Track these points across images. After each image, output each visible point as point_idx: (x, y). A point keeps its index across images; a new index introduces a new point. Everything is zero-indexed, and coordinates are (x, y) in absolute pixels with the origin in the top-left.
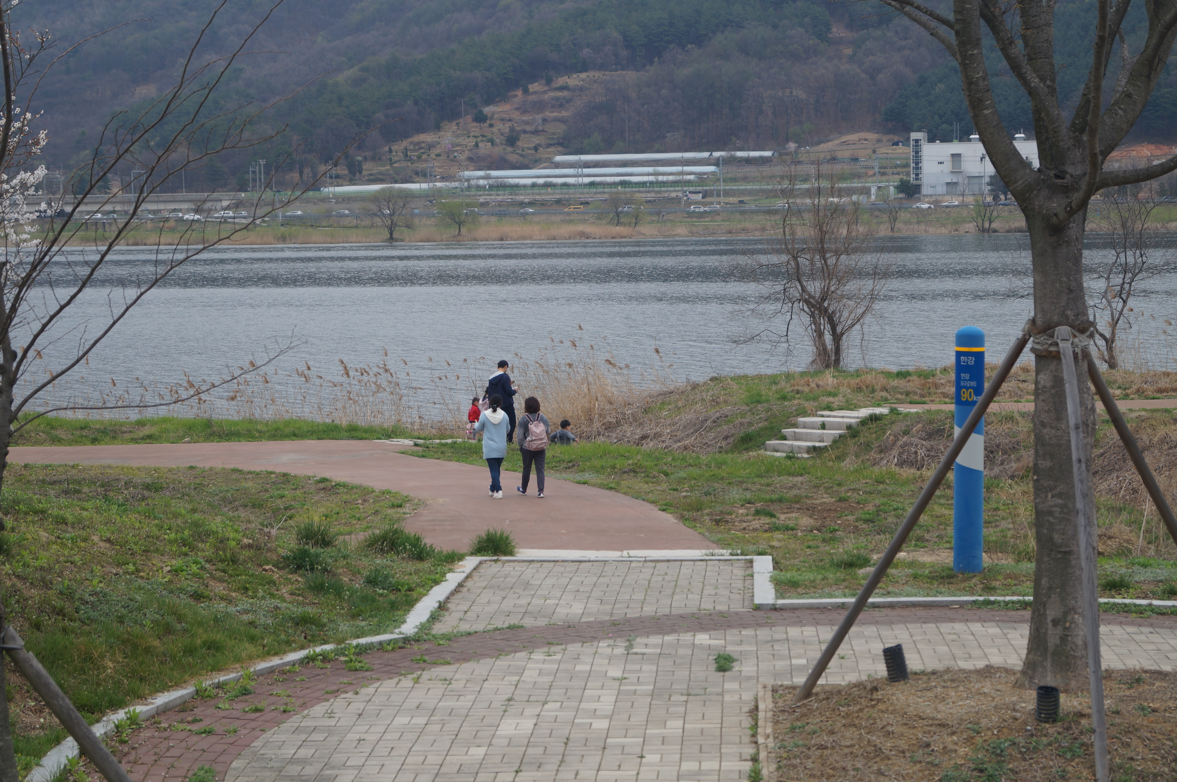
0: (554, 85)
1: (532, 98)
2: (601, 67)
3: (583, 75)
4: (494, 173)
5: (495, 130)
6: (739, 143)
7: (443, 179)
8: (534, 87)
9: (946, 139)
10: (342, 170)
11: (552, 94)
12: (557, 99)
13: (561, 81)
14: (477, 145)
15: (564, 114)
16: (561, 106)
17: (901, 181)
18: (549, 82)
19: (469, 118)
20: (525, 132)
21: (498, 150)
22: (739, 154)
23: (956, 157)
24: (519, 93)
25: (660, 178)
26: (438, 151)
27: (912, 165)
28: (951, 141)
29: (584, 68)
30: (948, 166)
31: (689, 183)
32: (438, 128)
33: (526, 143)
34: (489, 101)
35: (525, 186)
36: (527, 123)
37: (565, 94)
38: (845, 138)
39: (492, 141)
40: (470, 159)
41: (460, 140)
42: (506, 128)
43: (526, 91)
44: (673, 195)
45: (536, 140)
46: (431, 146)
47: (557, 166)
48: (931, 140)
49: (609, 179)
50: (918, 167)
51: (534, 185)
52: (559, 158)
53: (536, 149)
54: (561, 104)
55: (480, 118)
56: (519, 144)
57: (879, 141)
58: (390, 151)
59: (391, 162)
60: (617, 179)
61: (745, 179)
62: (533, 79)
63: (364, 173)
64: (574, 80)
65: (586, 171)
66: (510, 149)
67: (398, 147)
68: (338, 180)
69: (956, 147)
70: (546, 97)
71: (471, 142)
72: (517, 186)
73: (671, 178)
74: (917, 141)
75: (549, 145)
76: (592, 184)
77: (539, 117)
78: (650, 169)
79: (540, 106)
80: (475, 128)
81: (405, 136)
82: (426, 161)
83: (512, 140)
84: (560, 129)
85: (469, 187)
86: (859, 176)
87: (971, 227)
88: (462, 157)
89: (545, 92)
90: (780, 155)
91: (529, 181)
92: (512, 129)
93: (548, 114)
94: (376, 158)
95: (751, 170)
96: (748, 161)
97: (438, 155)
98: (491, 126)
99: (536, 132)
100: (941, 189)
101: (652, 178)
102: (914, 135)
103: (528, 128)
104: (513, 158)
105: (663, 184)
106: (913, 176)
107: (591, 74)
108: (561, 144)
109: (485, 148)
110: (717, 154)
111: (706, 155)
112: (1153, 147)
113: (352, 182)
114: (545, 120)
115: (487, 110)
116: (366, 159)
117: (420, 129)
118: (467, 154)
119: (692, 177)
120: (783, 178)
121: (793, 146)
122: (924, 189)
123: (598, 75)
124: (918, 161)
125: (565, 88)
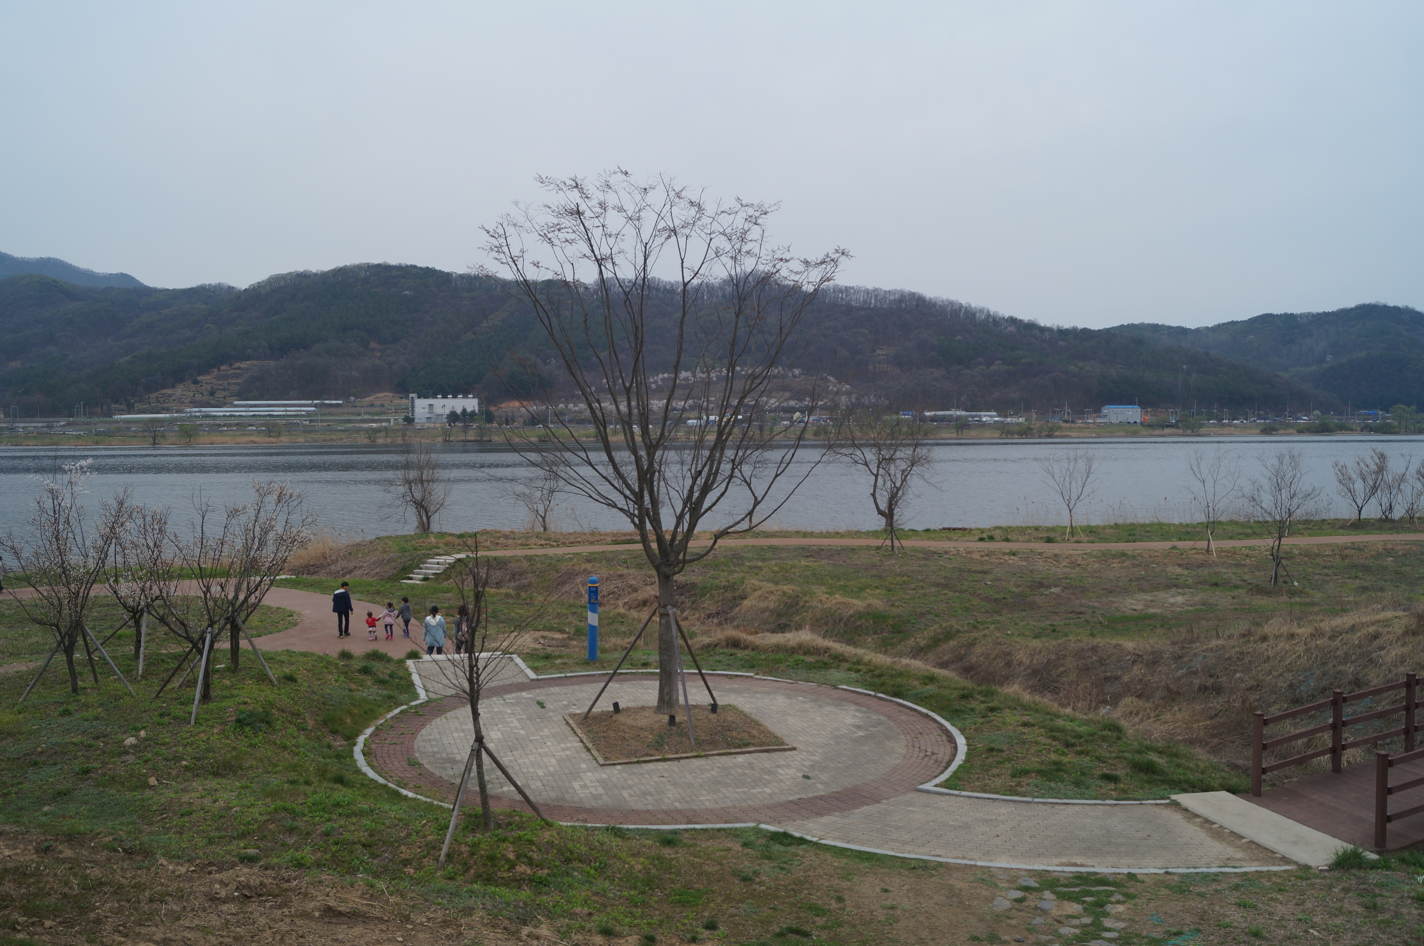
0: (234, 367)
1: (222, 373)
2: (257, 359)
3: (248, 362)
4: (204, 409)
5: (203, 388)
6: (327, 397)
7: (177, 412)
8: (223, 367)
9: (426, 397)
10: (124, 407)
11: (232, 371)
12: (235, 373)
13: (237, 365)
14: (194, 395)
15: (238, 381)
17: (405, 416)
18: (231, 365)
19: (190, 382)
21: (205, 398)
22: (326, 402)
23: (431, 406)
24: (216, 370)
25: (288, 413)
26: (174, 398)
27: (410, 409)
28: (428, 398)
29: (249, 359)
30: (427, 410)
31: (302, 415)
32: (174, 387)
33: (220, 395)
34: (200, 374)
35: (219, 416)
36: (220, 385)
37: (239, 371)
38: (377, 395)
39: (202, 394)
40: (190, 402)
41: (185, 393)
42: (209, 387)
43: (219, 369)
44: (294, 421)
45: (224, 393)
46: (170, 396)
47: (236, 406)
48: (419, 397)
49: (260, 413)
50: (413, 410)
51: (224, 416)
52: (236, 403)
53: (224, 398)
54: (237, 376)
55: (196, 382)
56: (216, 395)
57: (393, 396)
58: (149, 398)
59: (150, 403)
60: (264, 413)
61: (330, 414)
62: (223, 364)
63: (136, 409)
64: (243, 365)
65: (251, 409)
66: (211, 397)
67: (153, 396)
68: (122, 412)
69: (430, 401)
70: (229, 372)
71: (191, 394)
72: (215, 416)
73: (293, 413)
74: (412, 397)
75: (231, 396)
76: (254, 416)
77: (226, 382)
78: (283, 409)
79: (226, 377)
80: (193, 387)
81: (157, 390)
82: (168, 403)
83: (212, 393)
84: (237, 388)
85: (191, 416)
86: (385, 413)
87: (440, 439)
88: (187, 401)
89: (229, 370)
90: (347, 402)
91: (222, 414)
92: (212, 388)
93: (230, 381)
94: (141, 401)
95: (333, 410)
96: (331, 405)
97: (174, 400)
98: (201, 386)
99: (224, 390)
100: (424, 420)
101: (284, 413)
102: (411, 395)
103: (220, 388)
104: (213, 402)
105: (290, 416)
106: (410, 414)
107: (252, 362)
108: (237, 396)
109: (198, 397)
110: (315, 402)
111: (310, 402)
112: (519, 402)
113: (129, 413)
114: (229, 384)
115: (199, 378)
116: (136, 401)
117: (164, 387)
118: (189, 400)
119: (302, 413)
120: (348, 413)
121: (352, 399)
122: (416, 421)
123: (255, 362)
124: (413, 407)
125: (239, 368)
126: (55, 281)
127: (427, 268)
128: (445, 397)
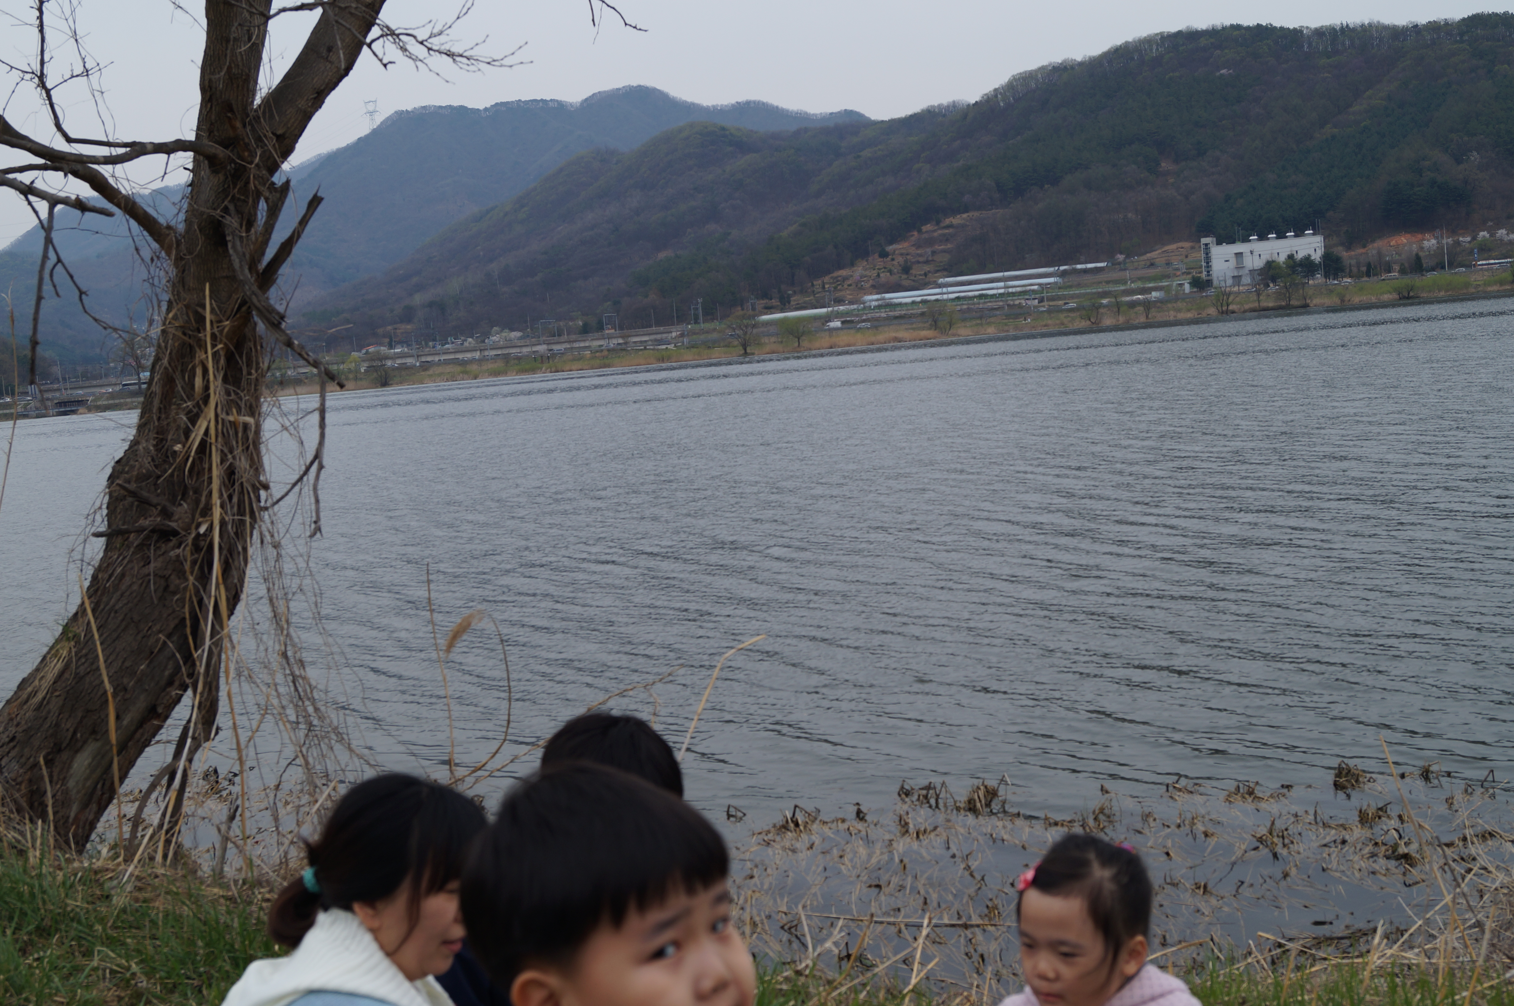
0: (942, 225)
1: (926, 236)
2: (979, 209)
3: (965, 216)
4: (887, 296)
5: (895, 263)
6: (1083, 258)
7: (851, 303)
8: (924, 228)
9: (1231, 241)
10: (775, 302)
11: (940, 232)
12: (944, 235)
13: (947, 221)
14: (878, 275)
15: (949, 246)
16: (947, 240)
17: (1193, 278)
18: (938, 223)
19: (876, 255)
20: (918, 262)
21: (894, 279)
22: (1079, 266)
23: (1239, 255)
24: (916, 233)
25: (1010, 290)
26: (849, 282)
27: (1204, 264)
28: (1233, 242)
29: (966, 210)
30: (1233, 262)
31: (1033, 291)
32: (852, 264)
33: (917, 271)
34: (892, 241)
35: (906, 304)
36: (920, 255)
37: (951, 231)
38: (1166, 248)
39: (890, 271)
40: (873, 286)
41: (868, 273)
42: (900, 260)
43: (920, 231)
44: (1017, 302)
45: (927, 268)
46: (845, 279)
47: (940, 286)
48: (1219, 243)
49: (970, 294)
50: (1208, 267)
51: (913, 302)
52: (941, 281)
53: (925, 275)
54: (946, 239)
55: (884, 255)
56: (913, 272)
57: (1192, 248)
58: (813, 285)
59: (813, 293)
60: (977, 293)
61: (1079, 286)
62: (926, 221)
63: (792, 303)
64: (956, 220)
65: (950, 289)
66: (904, 276)
67: (818, 283)
68: (769, 309)
69: (1239, 247)
70: (936, 234)
71: (874, 273)
72: (900, 304)
73: (1019, 289)
74: (1206, 245)
75: (937, 271)
76: (958, 298)
77: (929, 250)
78: (1002, 284)
79: (931, 242)
80: (880, 262)
81: (828, 272)
82: (840, 290)
83: (906, 270)
84: (946, 258)
85: (864, 308)
86: (1167, 277)
88: (867, 285)
89: (934, 231)
90: (1113, 264)
91: (909, 300)
92: (906, 261)
93: (938, 247)
94: (802, 291)
95: (1088, 278)
96: (1086, 271)
97: (850, 285)
98: (893, 260)
99: (927, 262)
100: (1230, 282)
101: (1002, 291)
102: (1204, 240)
103: (921, 259)
104: (906, 283)
105: (1013, 294)
106: (1205, 273)
107: (971, 214)
108: (945, 270)
109: (884, 276)
110: (1062, 268)
111: (1050, 270)
112: (1408, 236)
113: (782, 311)
114: (934, 253)
115: (890, 248)
116: (795, 292)
117: (840, 267)
118: (871, 283)
119: (1036, 287)
120: (1108, 282)
121: (1121, 257)
122: (1215, 283)
123: (976, 214)
124: (1208, 260)
125: (950, 226)
126: (723, 129)
127: (1259, 26)
128: (1262, 237)
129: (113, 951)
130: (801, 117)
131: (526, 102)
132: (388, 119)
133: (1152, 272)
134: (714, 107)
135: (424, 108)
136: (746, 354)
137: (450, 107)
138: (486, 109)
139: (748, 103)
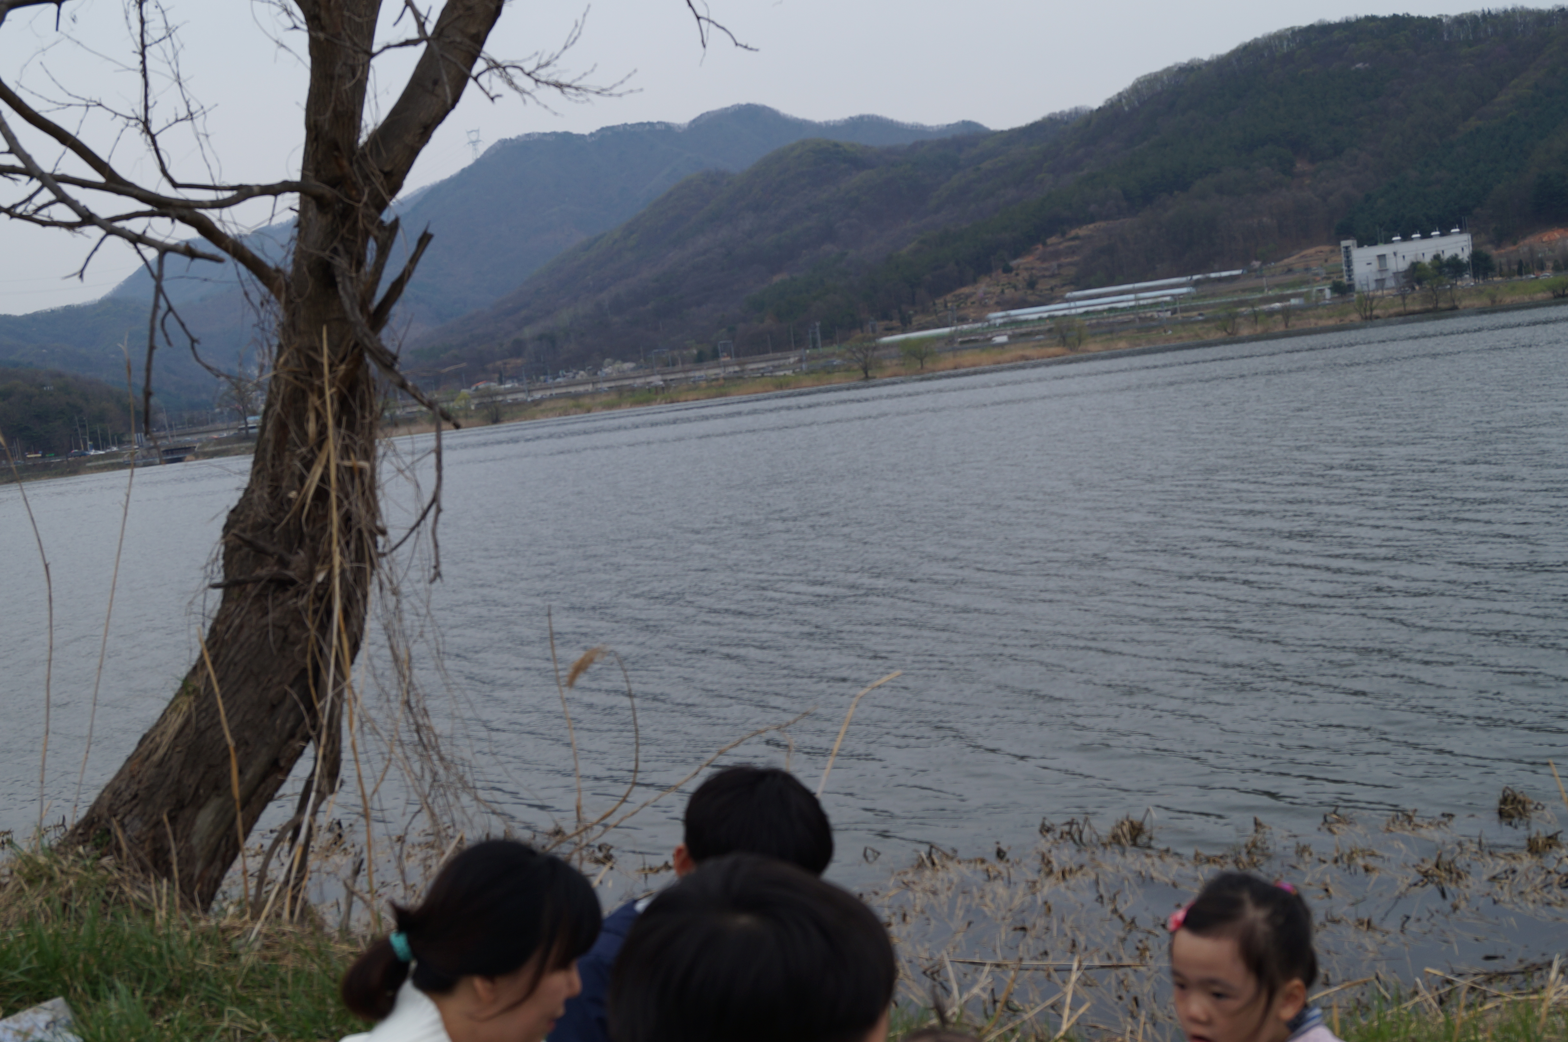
0: (1068, 236)
1: (1051, 249)
2: (1106, 218)
3: (1091, 226)
4: (1013, 312)
5: (1020, 278)
6: (1216, 266)
7: (975, 321)
8: (1052, 240)
9: (1373, 242)
10: (896, 323)
11: (1066, 244)
12: (1070, 247)
13: (1073, 233)
14: (1003, 292)
15: (1076, 258)
16: (1074, 253)
17: (1334, 282)
18: (1063, 234)
19: (1000, 271)
20: (1044, 277)
21: (1020, 294)
22: (1213, 275)
23: (1381, 257)
24: (1040, 247)
25: (1142, 302)
26: (973, 300)
27: (1344, 268)
28: (1375, 244)
29: (1092, 220)
30: (1375, 265)
31: (1165, 303)
32: (975, 281)
33: (1043, 286)
34: (1016, 256)
35: (1033, 321)
36: (1046, 269)
37: (1077, 242)
38: (1305, 252)
39: (1015, 287)
40: (998, 303)
41: (992, 289)
42: (1025, 275)
43: (1044, 244)
44: (1149, 315)
45: (1053, 282)
46: (968, 296)
47: (1068, 300)
48: (1360, 245)
49: (1100, 308)
50: (1350, 270)
51: (1040, 319)
52: (1068, 295)
53: (1052, 289)
54: (1072, 251)
55: (1007, 270)
56: (1039, 286)
57: (1332, 251)
58: (934, 304)
59: (936, 312)
60: (1106, 307)
61: (1213, 295)
62: (1051, 234)
63: (914, 323)
64: (1083, 231)
65: (1079, 303)
66: (1029, 292)
67: (939, 301)
68: (890, 331)
69: (1381, 249)
70: (1061, 247)
71: (998, 290)
72: (1027, 321)
73: (1150, 301)
74: (1347, 248)
75: (1064, 285)
76: (1087, 313)
77: (1054, 264)
78: (1132, 296)
79: (1056, 255)
80: (1004, 278)
81: (950, 290)
82: (964, 308)
83: (1031, 284)
84: (1073, 271)
85: (989, 326)
86: (1306, 282)
87: (1355, 316)
88: (992, 302)
89: (1060, 243)
90: (1249, 271)
91: (1035, 316)
92: (1031, 276)
93: (1064, 260)
94: (924, 311)
95: (1223, 287)
96: (1220, 280)
97: (973, 303)
98: (1017, 275)
99: (1053, 276)
100: (1373, 286)
101: (1132, 303)
102: (1344, 243)
103: (1047, 273)
104: (1031, 298)
105: (1144, 306)
106: (1346, 278)
107: (1097, 224)
108: (1072, 283)
109: (1009, 293)
110: (1195, 277)
111: (1183, 280)
112: (1562, 231)
113: (904, 331)
114: (1060, 266)
115: (1014, 263)
116: (916, 312)
117: (963, 284)
118: (995, 299)
119: (1168, 299)
120: (1244, 291)
121: (1256, 264)
122: (1358, 287)
123: (1102, 224)
124: (1349, 263)
125: (1076, 238)
126: (836, 145)
127: (1395, 16)
128: (1406, 237)
129: (244, 1011)
130: (918, 130)
131: (633, 126)
132: (491, 148)
133: (1290, 278)
134: (827, 123)
135: (528, 135)
136: (867, 378)
137: (554, 134)
138: (591, 135)
139: (861, 118)
